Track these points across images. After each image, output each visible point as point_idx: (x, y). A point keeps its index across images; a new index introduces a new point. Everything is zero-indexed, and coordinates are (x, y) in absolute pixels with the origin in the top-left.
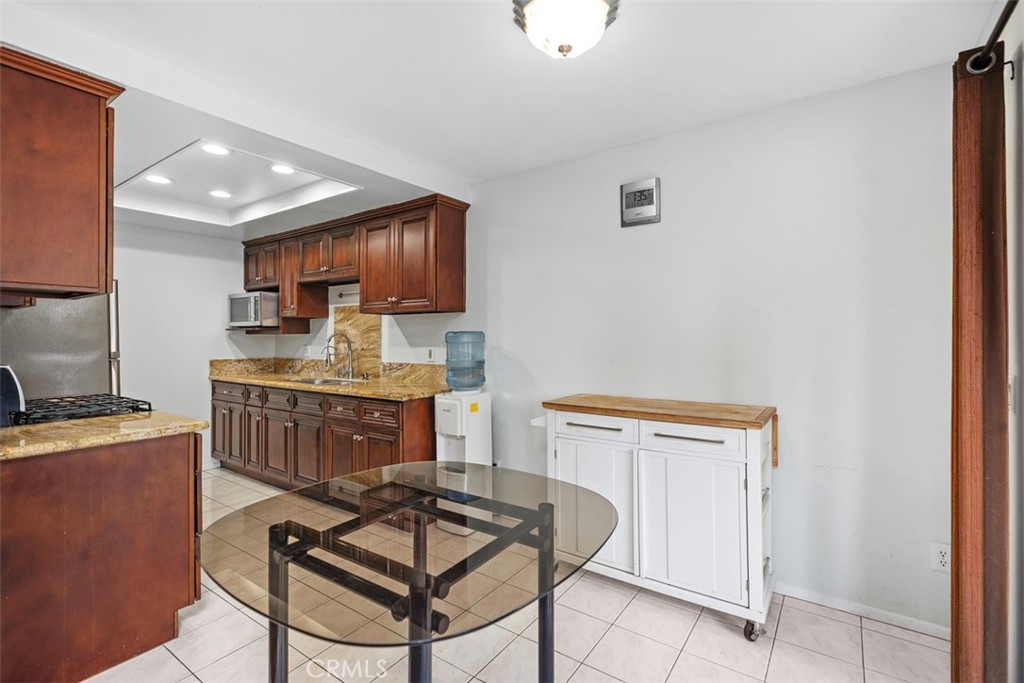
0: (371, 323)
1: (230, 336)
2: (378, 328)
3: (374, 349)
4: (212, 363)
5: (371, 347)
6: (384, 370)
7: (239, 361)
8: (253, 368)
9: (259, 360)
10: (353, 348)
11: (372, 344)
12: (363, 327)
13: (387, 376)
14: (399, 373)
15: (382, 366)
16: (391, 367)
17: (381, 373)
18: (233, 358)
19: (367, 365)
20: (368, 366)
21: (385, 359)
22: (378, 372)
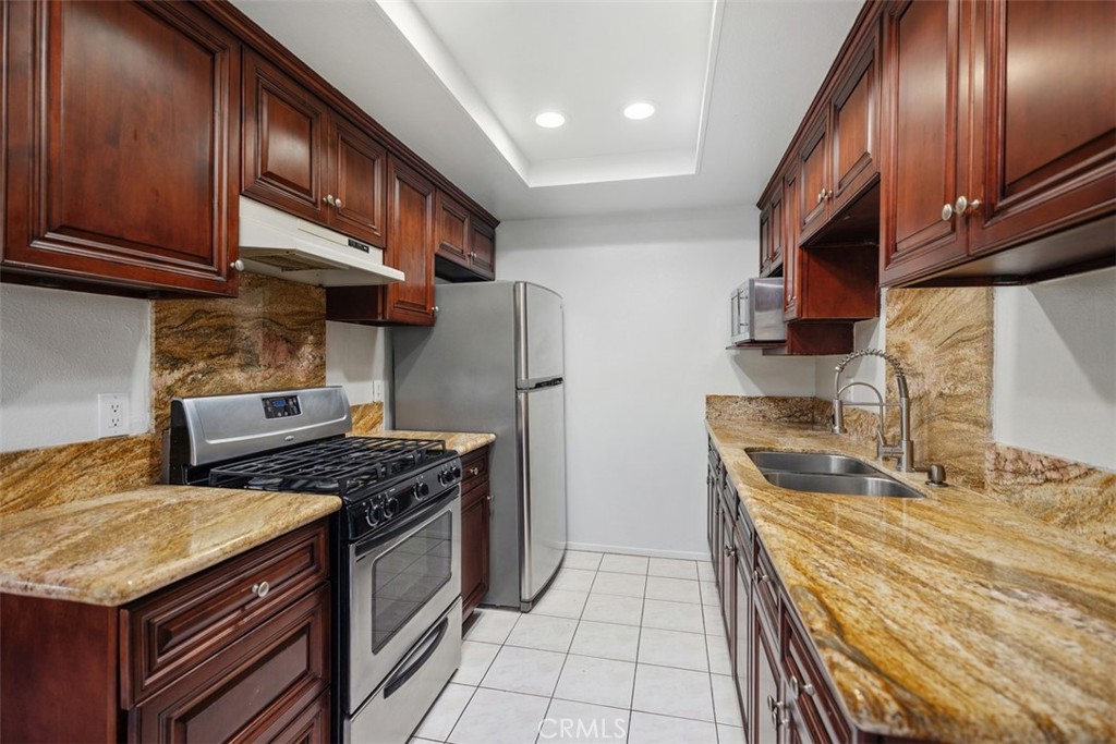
0: (962, 319)
1: (736, 359)
2: (985, 333)
3: (968, 397)
4: (709, 400)
5: (962, 389)
6: (999, 471)
7: (750, 399)
8: (773, 413)
9: (785, 400)
10: (913, 390)
11: (963, 380)
12: (943, 333)
13: (1008, 491)
14: (1047, 493)
15: (990, 456)
16: (1020, 466)
17: (989, 477)
18: (742, 393)
19: (951, 441)
20: (951, 445)
21: (1005, 436)
22: (980, 472)
